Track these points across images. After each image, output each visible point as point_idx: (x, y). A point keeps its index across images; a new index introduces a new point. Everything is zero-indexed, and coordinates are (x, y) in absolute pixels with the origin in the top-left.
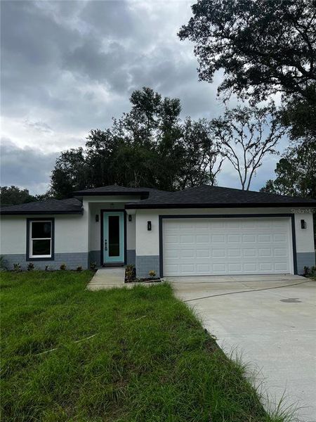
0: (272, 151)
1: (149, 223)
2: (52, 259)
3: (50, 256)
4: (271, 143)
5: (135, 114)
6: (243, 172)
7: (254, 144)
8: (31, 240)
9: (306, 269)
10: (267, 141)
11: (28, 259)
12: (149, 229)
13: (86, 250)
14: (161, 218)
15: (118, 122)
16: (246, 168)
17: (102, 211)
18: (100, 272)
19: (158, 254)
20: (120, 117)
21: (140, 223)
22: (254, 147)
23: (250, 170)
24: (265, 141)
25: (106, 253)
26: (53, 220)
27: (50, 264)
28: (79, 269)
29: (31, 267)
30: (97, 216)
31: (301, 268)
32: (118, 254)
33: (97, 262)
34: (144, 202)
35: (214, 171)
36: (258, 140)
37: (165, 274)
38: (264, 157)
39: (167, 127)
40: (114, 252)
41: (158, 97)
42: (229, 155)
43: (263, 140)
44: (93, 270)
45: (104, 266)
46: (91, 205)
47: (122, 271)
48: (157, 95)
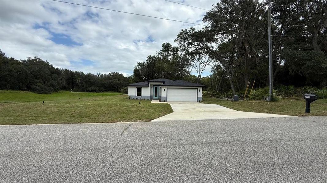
0: (209, 65)
1: (165, 89)
2: (142, 97)
3: (141, 96)
4: (209, 62)
5: (164, 51)
6: (199, 73)
7: (203, 63)
8: (137, 92)
9: (200, 101)
10: (207, 62)
11: (136, 97)
12: (164, 91)
13: (150, 95)
14: (167, 88)
15: (158, 53)
16: (200, 70)
17: (153, 86)
18: (153, 100)
19: (166, 96)
20: (159, 51)
21: (163, 89)
22: (202, 64)
23: (201, 71)
24: (206, 62)
25: (154, 96)
26: (142, 88)
27: (142, 98)
28: (148, 99)
29: (137, 99)
30: (152, 87)
31: (198, 101)
32: (157, 97)
33: (152, 98)
34: (164, 85)
35: (190, 70)
36: (204, 61)
37: (168, 101)
38: (206, 67)
39: (174, 55)
40: (156, 96)
41: (171, 46)
42: (194, 66)
43: (206, 61)
44: (151, 100)
45: (153, 99)
46: (151, 84)
47: (158, 100)
48: (171, 45)
